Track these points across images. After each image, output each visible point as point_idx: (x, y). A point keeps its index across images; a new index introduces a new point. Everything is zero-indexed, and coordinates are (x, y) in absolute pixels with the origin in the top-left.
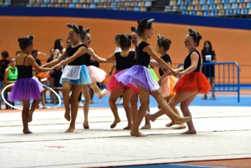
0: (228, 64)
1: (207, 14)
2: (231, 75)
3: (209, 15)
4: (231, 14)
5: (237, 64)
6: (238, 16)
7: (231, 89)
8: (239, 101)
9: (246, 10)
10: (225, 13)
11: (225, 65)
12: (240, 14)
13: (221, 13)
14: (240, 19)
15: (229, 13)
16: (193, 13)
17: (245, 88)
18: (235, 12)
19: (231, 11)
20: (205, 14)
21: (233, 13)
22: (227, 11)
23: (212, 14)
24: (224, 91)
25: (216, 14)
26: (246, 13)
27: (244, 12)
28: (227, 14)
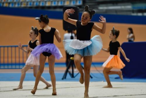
3: (14, 6)
4: (32, 6)
6: (37, 7)
9: (44, 3)
10: (27, 4)
13: (24, 4)
15: (30, 4)
18: (35, 4)
19: (32, 3)
20: (11, 6)
21: (33, 4)
22: (29, 3)
23: (16, 6)
25: (20, 6)
26: (44, 5)
27: (43, 4)
28: (29, 6)
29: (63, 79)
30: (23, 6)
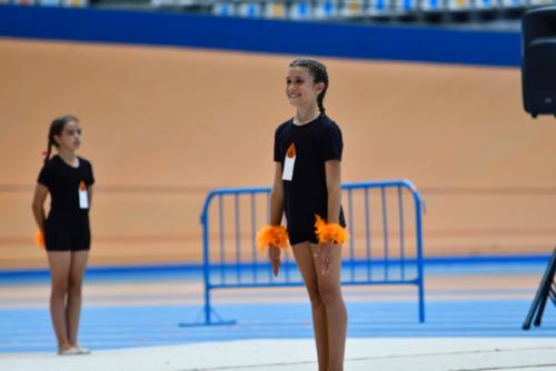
0: (383, 186)
1: (302, 11)
2: (394, 225)
4: (386, 12)
5: (413, 187)
6: (411, 16)
7: (395, 274)
8: (422, 318)
10: (366, 6)
11: (387, 189)
12: (419, 10)
13: (353, 6)
14: (421, 25)
16: (252, 10)
17: (441, 269)
18: (401, 1)
20: (295, 14)
21: (393, 6)
22: (372, 2)
23: (320, 13)
24: (370, 283)
25: (334, 12)
28: (373, 12)
29: (526, 327)
30: (347, 13)
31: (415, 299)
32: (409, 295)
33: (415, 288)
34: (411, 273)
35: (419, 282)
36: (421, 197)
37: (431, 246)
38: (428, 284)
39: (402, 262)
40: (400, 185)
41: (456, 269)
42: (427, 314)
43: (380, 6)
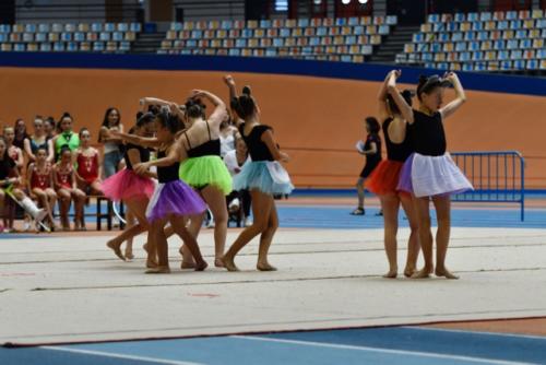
1: (468, 68)
2: (510, 174)
3: (471, 69)
4: (509, 69)
5: (520, 154)
7: (510, 197)
8: (522, 219)
9: (536, 63)
10: (500, 66)
12: (526, 69)
13: (493, 66)
14: (526, 76)
16: (444, 66)
18: (516, 65)
19: (510, 64)
20: (465, 69)
21: (513, 67)
22: (503, 64)
23: (477, 69)
25: (484, 69)
26: (536, 67)
27: (533, 65)
28: (503, 69)
31: (520, 209)
32: (517, 208)
33: (519, 204)
34: (518, 197)
35: (521, 201)
36: (524, 160)
37: (528, 184)
38: (526, 203)
39: (513, 192)
40: (514, 153)
41: (540, 196)
42: (525, 217)
43: (506, 67)
